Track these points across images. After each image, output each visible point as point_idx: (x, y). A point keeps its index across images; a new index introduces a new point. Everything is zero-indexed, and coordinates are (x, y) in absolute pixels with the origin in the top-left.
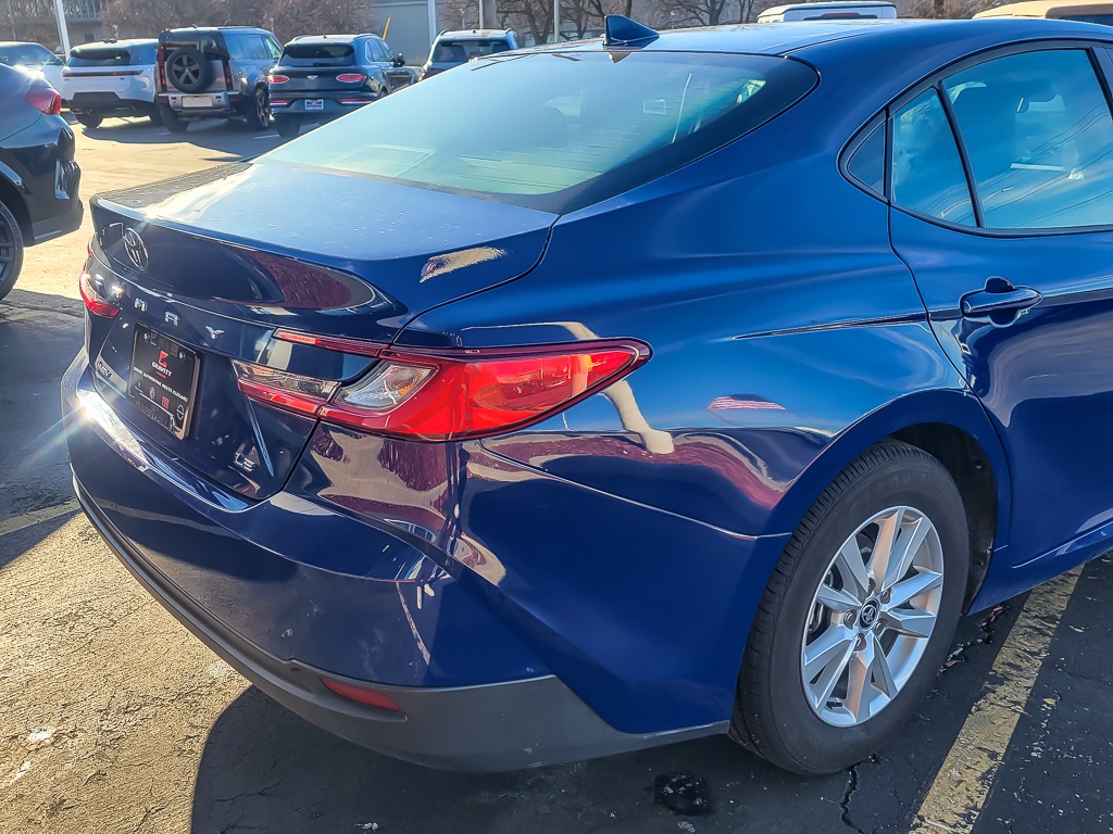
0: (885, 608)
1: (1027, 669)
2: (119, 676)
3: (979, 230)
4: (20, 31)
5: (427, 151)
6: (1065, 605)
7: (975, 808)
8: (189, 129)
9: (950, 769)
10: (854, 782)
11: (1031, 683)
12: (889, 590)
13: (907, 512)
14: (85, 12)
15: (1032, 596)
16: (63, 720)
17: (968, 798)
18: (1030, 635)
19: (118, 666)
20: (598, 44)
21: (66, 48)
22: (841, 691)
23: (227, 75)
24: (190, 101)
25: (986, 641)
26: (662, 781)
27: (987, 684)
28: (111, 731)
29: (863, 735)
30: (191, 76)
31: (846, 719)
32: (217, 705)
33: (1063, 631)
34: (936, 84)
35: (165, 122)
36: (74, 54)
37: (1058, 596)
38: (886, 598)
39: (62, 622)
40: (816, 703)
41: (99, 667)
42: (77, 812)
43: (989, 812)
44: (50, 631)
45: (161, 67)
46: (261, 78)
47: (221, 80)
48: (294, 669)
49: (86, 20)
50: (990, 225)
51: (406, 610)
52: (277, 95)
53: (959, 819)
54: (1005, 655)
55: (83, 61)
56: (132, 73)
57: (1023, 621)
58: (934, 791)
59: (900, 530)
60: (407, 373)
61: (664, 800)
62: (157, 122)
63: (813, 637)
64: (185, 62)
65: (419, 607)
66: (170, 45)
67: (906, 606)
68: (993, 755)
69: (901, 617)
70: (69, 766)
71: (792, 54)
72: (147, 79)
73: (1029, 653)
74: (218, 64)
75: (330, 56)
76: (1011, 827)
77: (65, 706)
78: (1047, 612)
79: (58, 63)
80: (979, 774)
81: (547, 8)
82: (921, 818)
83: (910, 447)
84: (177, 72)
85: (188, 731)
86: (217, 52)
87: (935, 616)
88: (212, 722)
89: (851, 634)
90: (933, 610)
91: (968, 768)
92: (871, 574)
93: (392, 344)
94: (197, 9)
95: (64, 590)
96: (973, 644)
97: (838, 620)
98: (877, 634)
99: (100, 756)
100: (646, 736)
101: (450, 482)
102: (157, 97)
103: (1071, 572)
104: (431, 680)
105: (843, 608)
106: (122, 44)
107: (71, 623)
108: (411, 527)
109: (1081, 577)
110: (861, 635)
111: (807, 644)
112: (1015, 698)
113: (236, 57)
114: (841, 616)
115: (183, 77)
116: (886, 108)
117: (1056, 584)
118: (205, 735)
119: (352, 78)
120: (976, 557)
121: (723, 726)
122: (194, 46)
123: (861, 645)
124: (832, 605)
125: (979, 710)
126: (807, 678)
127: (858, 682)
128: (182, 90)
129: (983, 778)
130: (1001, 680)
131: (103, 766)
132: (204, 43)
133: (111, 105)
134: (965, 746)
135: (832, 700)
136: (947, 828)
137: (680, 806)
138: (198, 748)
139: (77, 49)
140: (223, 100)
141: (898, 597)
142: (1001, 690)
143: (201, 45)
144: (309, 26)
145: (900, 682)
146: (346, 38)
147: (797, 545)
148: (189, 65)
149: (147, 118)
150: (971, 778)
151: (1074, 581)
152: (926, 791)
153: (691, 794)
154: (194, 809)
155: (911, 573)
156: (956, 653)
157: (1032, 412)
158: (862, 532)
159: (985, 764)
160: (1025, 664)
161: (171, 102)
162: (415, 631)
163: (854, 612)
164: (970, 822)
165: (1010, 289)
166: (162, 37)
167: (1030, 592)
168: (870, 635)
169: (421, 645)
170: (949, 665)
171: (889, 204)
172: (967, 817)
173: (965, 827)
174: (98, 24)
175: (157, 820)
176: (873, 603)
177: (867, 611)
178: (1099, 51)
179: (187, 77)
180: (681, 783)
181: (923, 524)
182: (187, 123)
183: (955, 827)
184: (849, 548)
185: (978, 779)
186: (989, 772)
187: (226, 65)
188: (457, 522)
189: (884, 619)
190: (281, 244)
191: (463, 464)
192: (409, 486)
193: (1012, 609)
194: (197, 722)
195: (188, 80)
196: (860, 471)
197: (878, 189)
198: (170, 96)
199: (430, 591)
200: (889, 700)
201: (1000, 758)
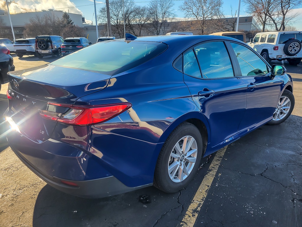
0: (185, 157)
1: (216, 168)
2: (19, 181)
3: (202, 78)
4: (4, 36)
5: (85, 62)
6: (223, 154)
7: (204, 198)
8: (43, 58)
9: (200, 190)
10: (180, 194)
11: (216, 171)
12: (186, 153)
13: (189, 137)
14: (19, 32)
15: (217, 153)
16: (4, 192)
17: (203, 195)
18: (217, 161)
19: (18, 179)
20: (124, 39)
21: (15, 40)
22: (177, 175)
23: (52, 46)
24: (43, 52)
25: (208, 163)
26: (141, 197)
27: (208, 171)
28: (16, 194)
29: (182, 184)
30: (43, 46)
31: (178, 181)
32: (42, 187)
33: (223, 160)
34: (192, 48)
35: (38, 56)
36: (16, 41)
37: (222, 153)
38: (186, 155)
39: (5, 170)
40: (172, 178)
41: (14, 180)
42: (6, 213)
43: (207, 198)
44: (3, 172)
45: (36, 44)
46: (59, 47)
47: (50, 47)
48: (54, 178)
49: (20, 34)
50: (204, 77)
51: (79, 164)
52: (63, 50)
53: (201, 200)
54: (212, 165)
55: (18, 43)
56: (30, 45)
57: (215, 158)
58: (197, 194)
59: (188, 141)
60: (78, 111)
61: (141, 201)
62: (36, 56)
63: (170, 164)
64: (42, 43)
65: (82, 163)
66: (38, 39)
67: (190, 156)
68: (208, 186)
69: (189, 159)
70: (5, 203)
71: (163, 42)
72: (33, 47)
73: (216, 164)
74: (50, 43)
75: (75, 42)
76: (211, 201)
77: (5, 189)
78: (220, 156)
79: (13, 43)
80: (205, 190)
81: (123, 32)
82: (194, 201)
83: (189, 123)
84: (40, 45)
85: (34, 193)
86: (49, 41)
87: (196, 158)
88: (40, 190)
89: (179, 163)
90: (196, 157)
91: (203, 189)
92: (182, 150)
93: (73, 105)
94: (45, 32)
95: (7, 162)
96: (205, 163)
97: (176, 160)
98: (184, 163)
99: (13, 200)
100: (134, 188)
101: (88, 135)
102: (36, 51)
103: (225, 147)
104: (86, 179)
105: (177, 157)
106: (27, 39)
107: (8, 170)
108: (79, 145)
109: (227, 148)
110: (181, 163)
111: (169, 166)
112: (213, 174)
113: (54, 42)
114: (176, 159)
115: (41, 46)
116: (182, 53)
117: (222, 150)
118: (38, 193)
119: (80, 47)
120: (204, 145)
121: (151, 184)
122: (44, 39)
123: (181, 165)
124: (174, 157)
125: (206, 177)
126: (169, 173)
127: (180, 173)
128: (41, 49)
129: (206, 191)
130: (210, 171)
131: (13, 202)
132: (46, 39)
133: (24, 52)
134: (203, 185)
135: (175, 177)
136: (199, 202)
137: (144, 202)
138: (36, 197)
139: (17, 40)
140: (51, 51)
141: (188, 155)
142: (210, 173)
143: (45, 39)
144: (71, 35)
145: (189, 173)
146: (79, 38)
147: (166, 145)
148: (43, 44)
149: (34, 55)
150: (204, 191)
151: (226, 149)
152: (195, 195)
153: (146, 199)
154: (34, 211)
155: (191, 149)
156: (202, 165)
157: (214, 116)
158: (180, 141)
159: (207, 188)
160: (215, 167)
161: (39, 52)
162: (81, 168)
163: (179, 158)
164: (203, 201)
165: (208, 90)
166: (36, 38)
167: (217, 152)
168: (183, 163)
169: (83, 171)
170: (200, 168)
171: (183, 73)
172: (203, 200)
173: (202, 202)
174: (23, 35)
175: (25, 214)
176: (183, 156)
177: (182, 158)
178: (226, 42)
179: (42, 46)
180: (144, 197)
181: (193, 139)
182: (43, 57)
183: (200, 202)
184: (177, 145)
185: (205, 191)
186: (207, 190)
187: (51, 44)
188: (90, 144)
189: (185, 159)
190: (48, 83)
191: (91, 131)
192: (79, 136)
193: (213, 155)
194: (36, 191)
195: (42, 47)
196: (179, 129)
197: (181, 71)
198: (39, 50)
199: (84, 159)
200: (187, 176)
201: (210, 187)
